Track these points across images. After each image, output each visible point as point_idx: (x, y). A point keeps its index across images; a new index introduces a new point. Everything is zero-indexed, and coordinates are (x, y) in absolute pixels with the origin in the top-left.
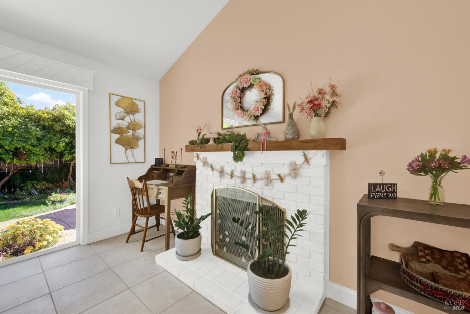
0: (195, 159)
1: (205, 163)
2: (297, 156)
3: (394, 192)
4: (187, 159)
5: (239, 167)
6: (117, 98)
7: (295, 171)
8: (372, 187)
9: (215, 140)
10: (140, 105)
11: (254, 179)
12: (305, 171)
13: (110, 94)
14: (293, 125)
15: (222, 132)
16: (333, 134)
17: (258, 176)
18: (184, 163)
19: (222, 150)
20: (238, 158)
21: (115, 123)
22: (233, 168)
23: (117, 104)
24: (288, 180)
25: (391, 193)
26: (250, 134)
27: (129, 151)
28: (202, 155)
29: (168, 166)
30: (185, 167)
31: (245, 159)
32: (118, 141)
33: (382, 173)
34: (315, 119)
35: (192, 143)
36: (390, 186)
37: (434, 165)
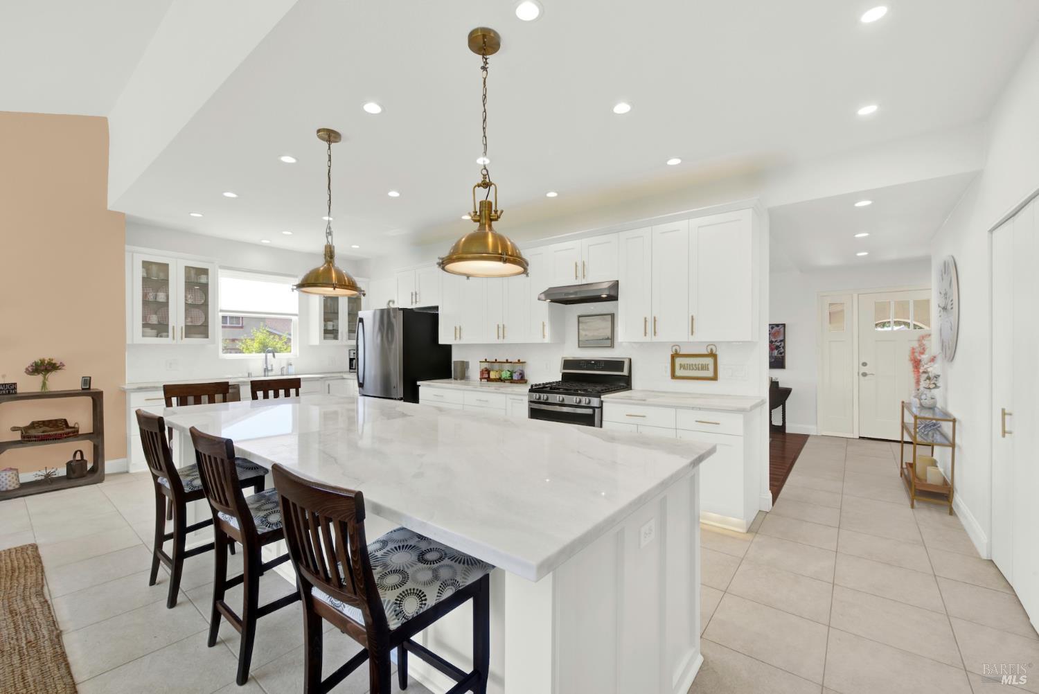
3: (15, 388)
25: (12, 390)
36: (11, 385)
37: (43, 368)
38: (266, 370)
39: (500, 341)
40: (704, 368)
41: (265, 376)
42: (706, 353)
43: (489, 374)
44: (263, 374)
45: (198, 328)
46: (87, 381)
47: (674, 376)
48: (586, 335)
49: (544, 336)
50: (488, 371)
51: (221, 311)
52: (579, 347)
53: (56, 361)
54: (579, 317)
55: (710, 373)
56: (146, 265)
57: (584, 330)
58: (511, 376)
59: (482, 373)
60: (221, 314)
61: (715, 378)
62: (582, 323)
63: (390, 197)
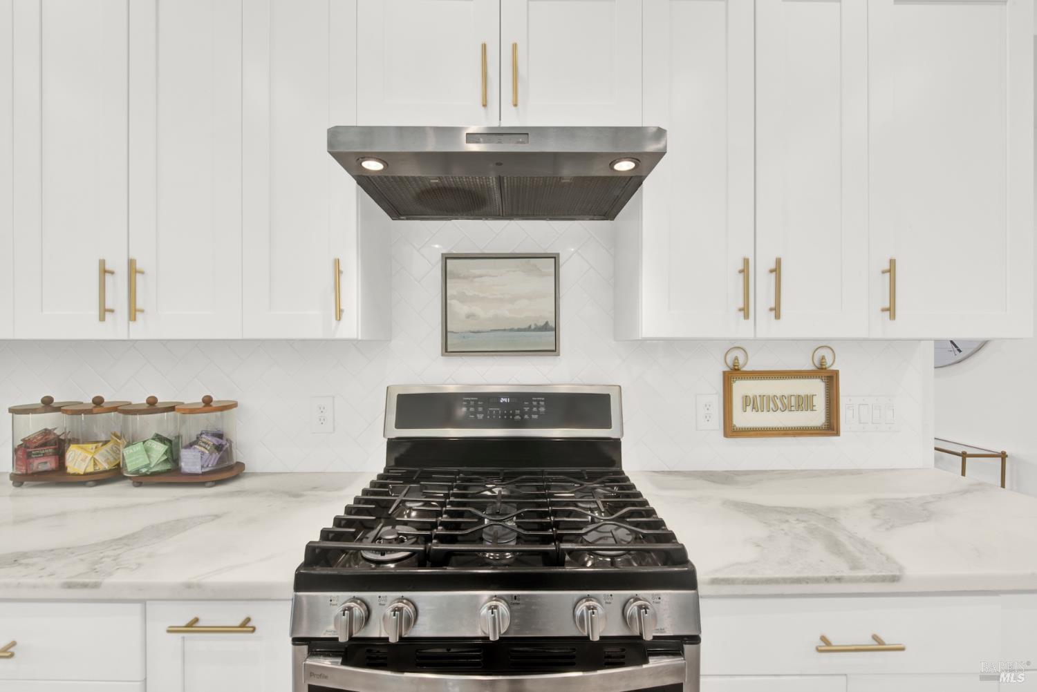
39: (116, 328)
40: (804, 403)
42: (812, 368)
43: (60, 455)
47: (731, 431)
48: (470, 316)
49: (339, 314)
50: (57, 446)
52: (446, 351)
54: (446, 258)
55: (817, 417)
57: (463, 299)
58: (173, 456)
59: (24, 451)
61: (831, 427)
62: (458, 277)
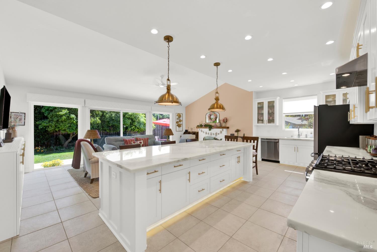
0: (199, 130)
1: (202, 131)
2: (221, 129)
3: (234, 135)
4: (195, 130)
5: (210, 132)
6: (177, 114)
7: (221, 132)
8: (231, 134)
9: (205, 126)
10: (181, 115)
11: (213, 134)
12: (223, 132)
13: (176, 113)
14: (221, 124)
15: (206, 124)
16: (227, 126)
17: (214, 134)
18: (195, 131)
19: (206, 128)
20: (210, 130)
21: (177, 120)
22: (209, 132)
23: (177, 116)
24: (220, 134)
26: (213, 124)
27: (179, 128)
28: (201, 129)
29: (190, 132)
30: (195, 132)
31: (211, 130)
32: (177, 126)
33: (232, 132)
34: (224, 123)
35: (198, 126)
36: (233, 134)
37: (238, 131)
38: (299, 135)
41: (298, 137)
44: (297, 137)
45: (271, 120)
46: (244, 135)
51: (284, 114)
53: (240, 129)
56: (259, 103)
59: (366, 145)
60: (285, 115)
63: (269, 61)
